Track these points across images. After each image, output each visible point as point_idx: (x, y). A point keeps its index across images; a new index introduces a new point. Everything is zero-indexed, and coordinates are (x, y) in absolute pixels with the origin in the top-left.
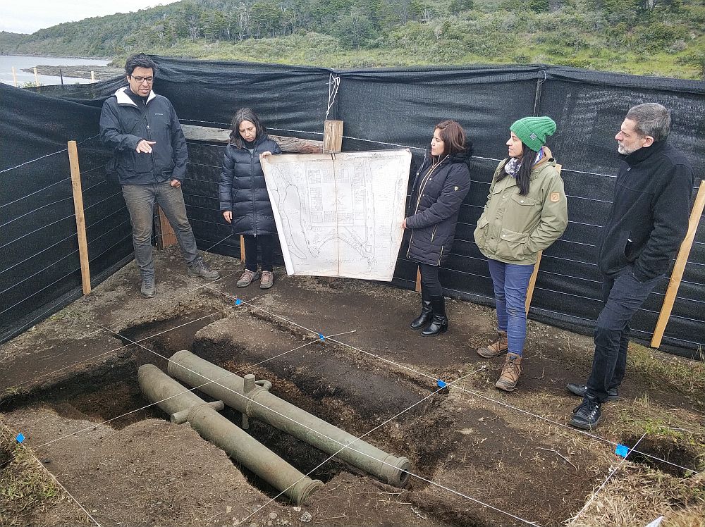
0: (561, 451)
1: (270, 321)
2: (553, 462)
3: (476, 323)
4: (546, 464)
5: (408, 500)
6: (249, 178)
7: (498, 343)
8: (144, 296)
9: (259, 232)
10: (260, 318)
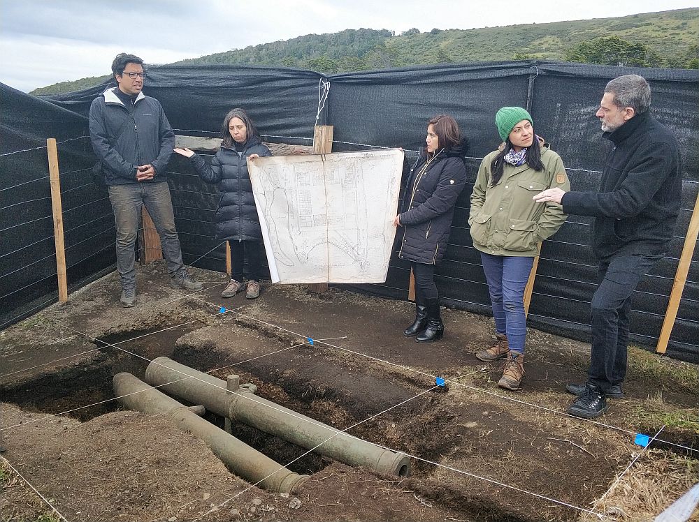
0: (576, 441)
1: (256, 328)
2: (568, 451)
3: (473, 331)
4: (560, 453)
5: (410, 488)
6: (236, 181)
7: (498, 346)
8: (124, 305)
9: (245, 238)
10: (245, 325)
